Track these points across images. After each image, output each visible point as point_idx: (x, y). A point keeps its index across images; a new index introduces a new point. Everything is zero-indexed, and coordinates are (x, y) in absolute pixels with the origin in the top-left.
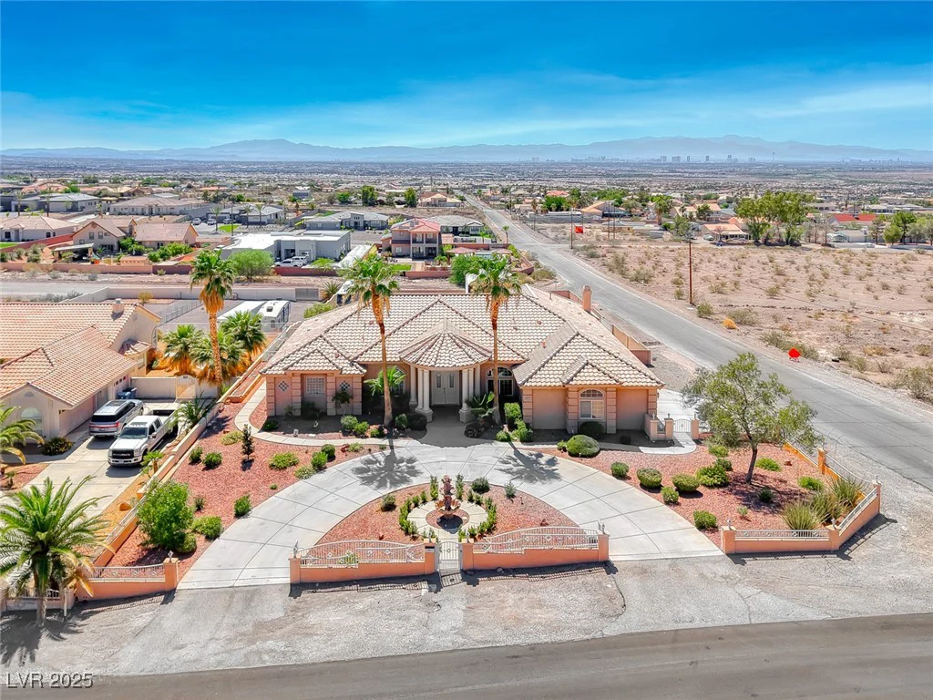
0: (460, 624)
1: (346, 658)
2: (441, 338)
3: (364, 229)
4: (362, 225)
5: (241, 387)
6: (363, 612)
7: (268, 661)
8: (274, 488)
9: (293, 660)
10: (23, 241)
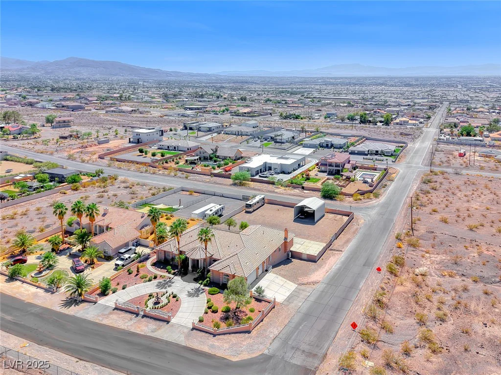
3: (331, 147)
4: (329, 145)
10: (180, 151)
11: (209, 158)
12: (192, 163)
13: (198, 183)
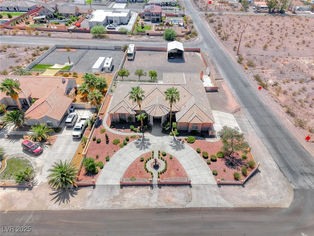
0: (156, 201)
1: (133, 208)
2: (156, 106)
3: (135, 2)
5: (103, 108)
6: (136, 195)
7: (117, 208)
8: (115, 151)
9: (122, 208)
10: (21, 11)
11: (53, 16)
12: (42, 22)
13: (65, 39)
